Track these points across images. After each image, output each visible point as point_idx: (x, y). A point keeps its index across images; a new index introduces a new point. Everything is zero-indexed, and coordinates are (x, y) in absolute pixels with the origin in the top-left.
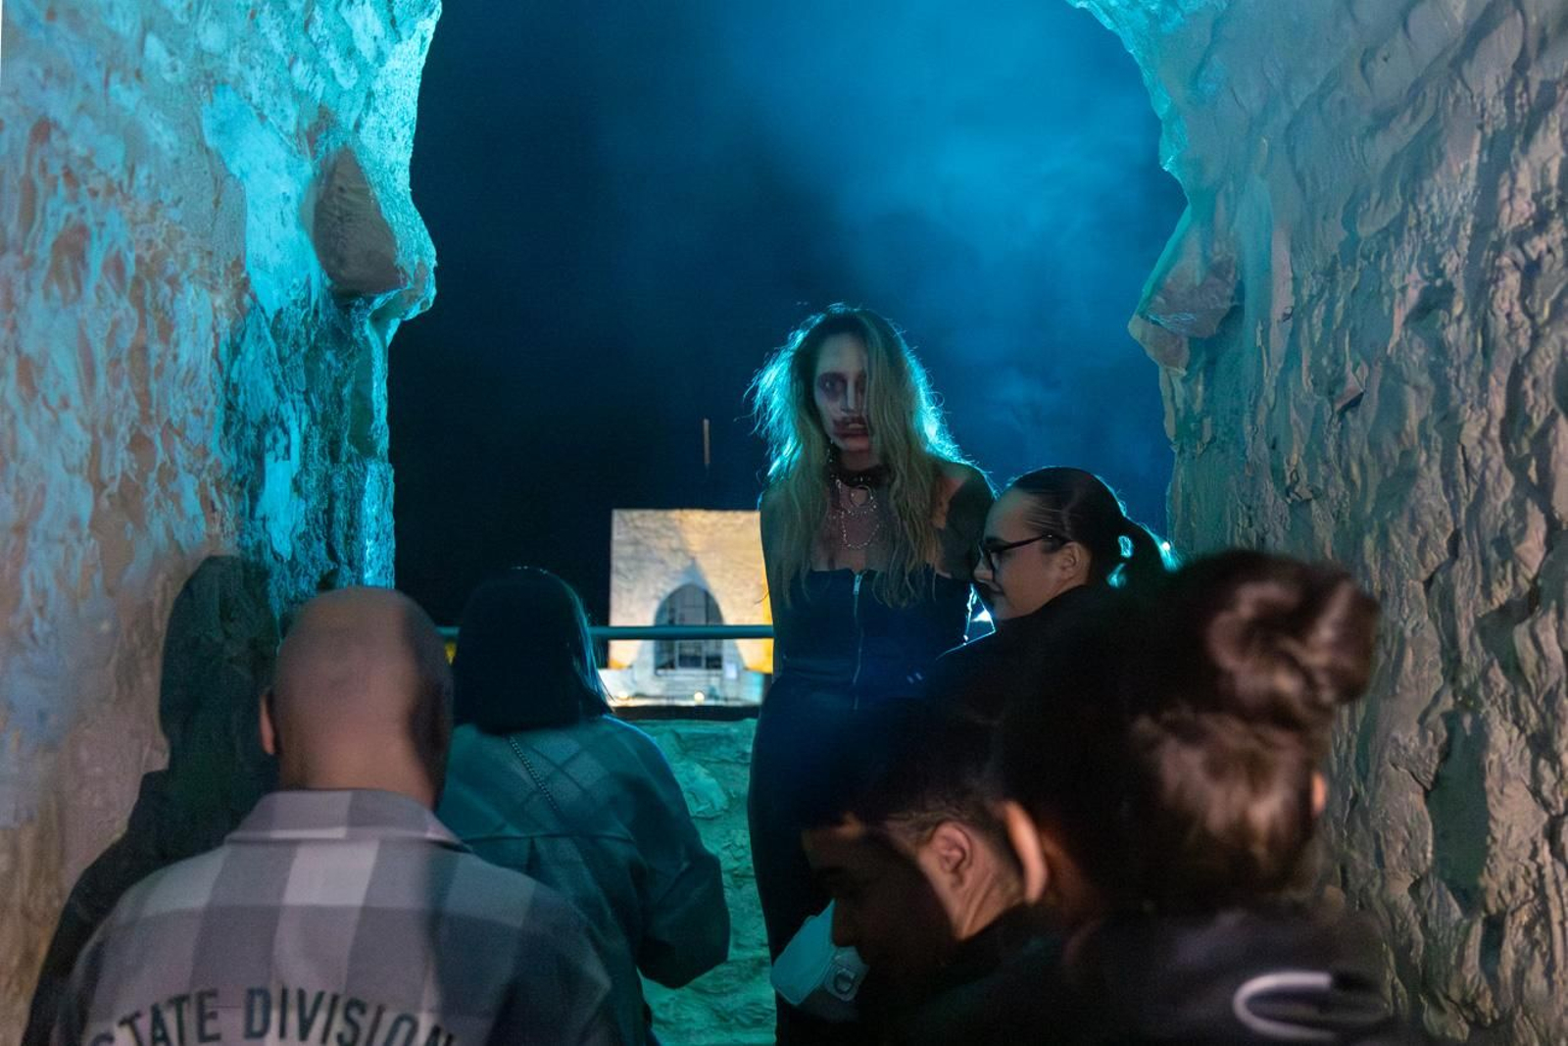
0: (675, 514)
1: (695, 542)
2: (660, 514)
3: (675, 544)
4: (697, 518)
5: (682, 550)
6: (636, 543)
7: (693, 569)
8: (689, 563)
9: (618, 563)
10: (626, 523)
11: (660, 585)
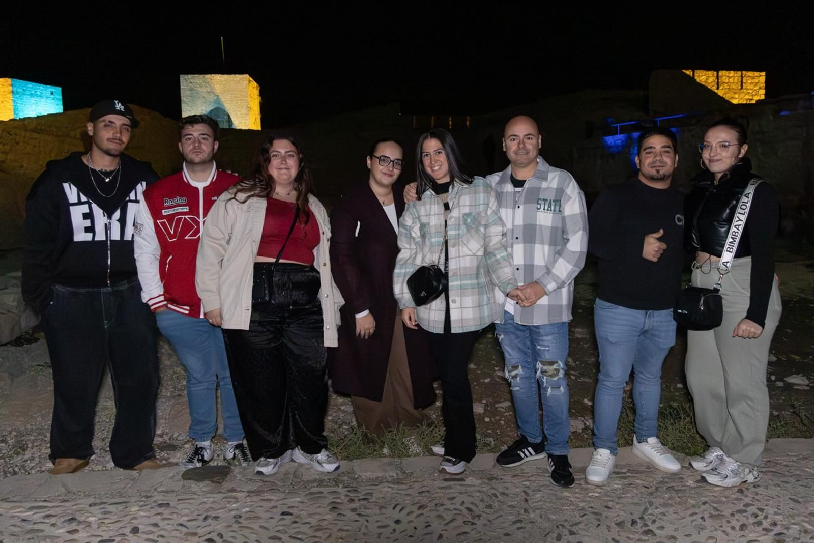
0: (208, 76)
1: (218, 88)
2: (202, 76)
3: (209, 89)
4: (218, 78)
5: (211, 92)
6: (191, 89)
7: (218, 101)
8: (216, 98)
9: (183, 99)
10: (186, 81)
11: (204, 108)
